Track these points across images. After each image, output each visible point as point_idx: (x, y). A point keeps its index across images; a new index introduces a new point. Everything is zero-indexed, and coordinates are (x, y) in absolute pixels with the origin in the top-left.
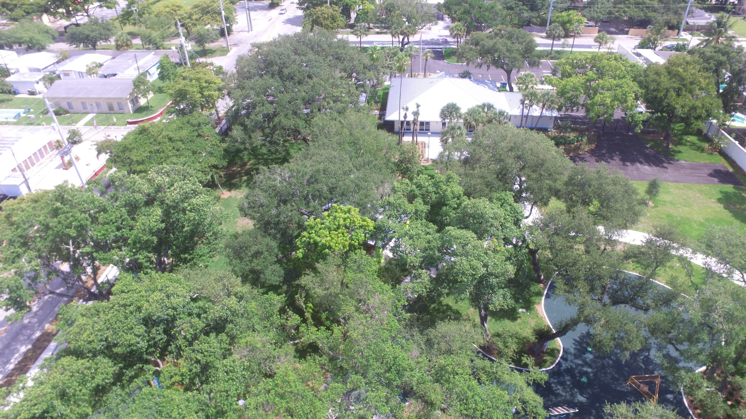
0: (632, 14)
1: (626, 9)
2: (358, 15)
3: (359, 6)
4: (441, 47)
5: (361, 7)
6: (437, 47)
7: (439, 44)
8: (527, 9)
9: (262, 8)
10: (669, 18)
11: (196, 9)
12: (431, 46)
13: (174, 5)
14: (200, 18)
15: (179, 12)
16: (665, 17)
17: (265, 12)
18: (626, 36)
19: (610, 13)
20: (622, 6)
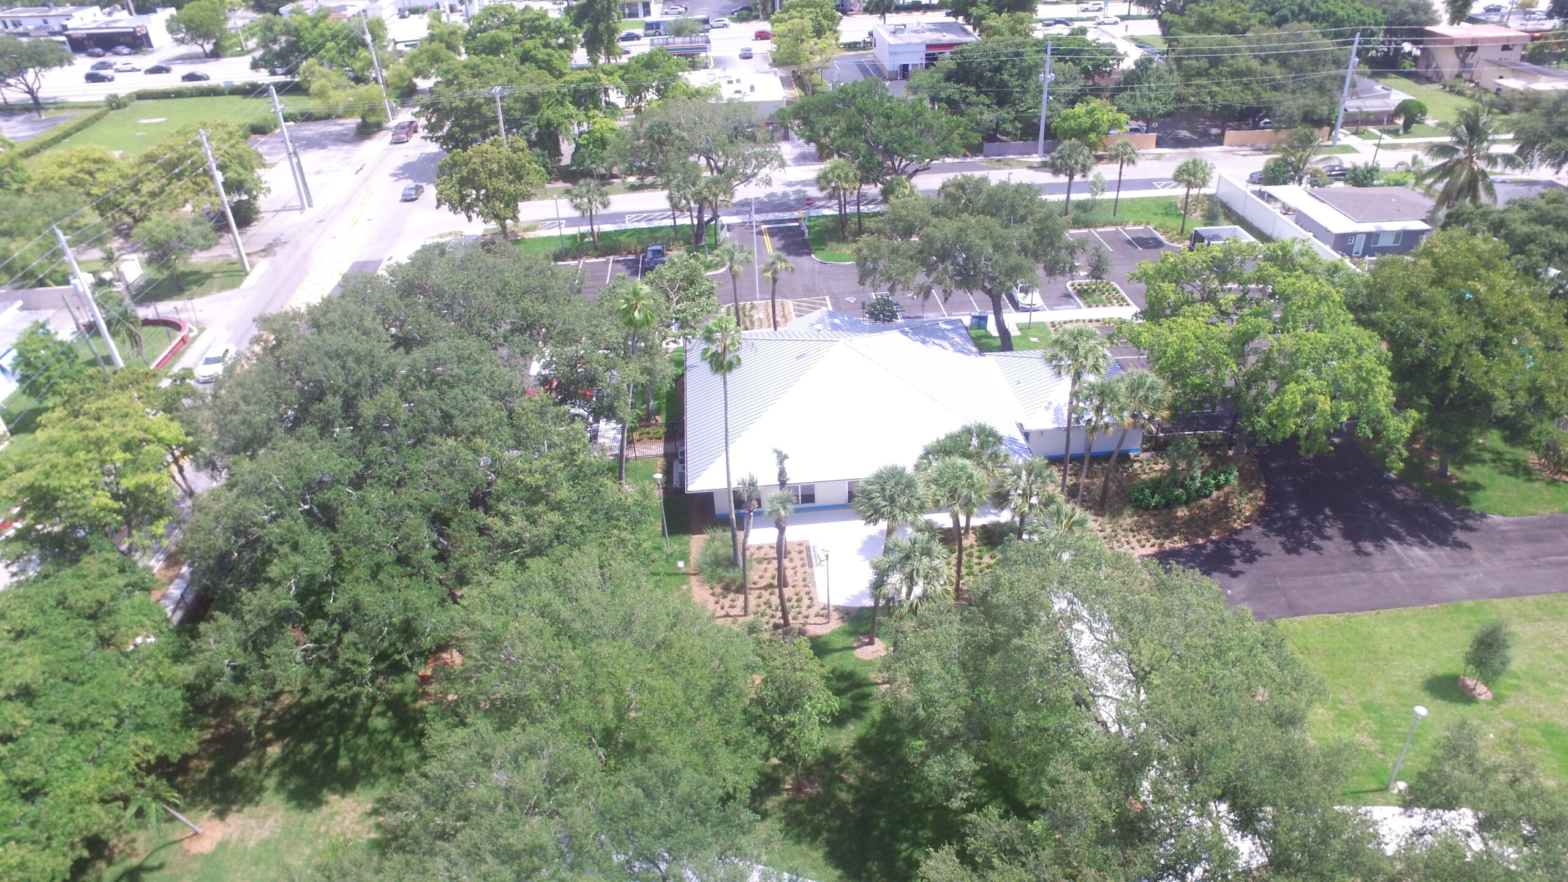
0: (1229, 98)
1: (1215, 88)
2: (578, 147)
3: (579, 124)
4: (796, 214)
5: (585, 127)
6: (786, 215)
7: (790, 209)
8: (987, 101)
9: (341, 139)
10: (1310, 102)
11: (150, 167)
12: (771, 216)
13: (86, 159)
14: (162, 191)
15: (100, 176)
16: (1301, 101)
17: (347, 147)
18: (1218, 148)
19: (1180, 99)
20: (1203, 81)
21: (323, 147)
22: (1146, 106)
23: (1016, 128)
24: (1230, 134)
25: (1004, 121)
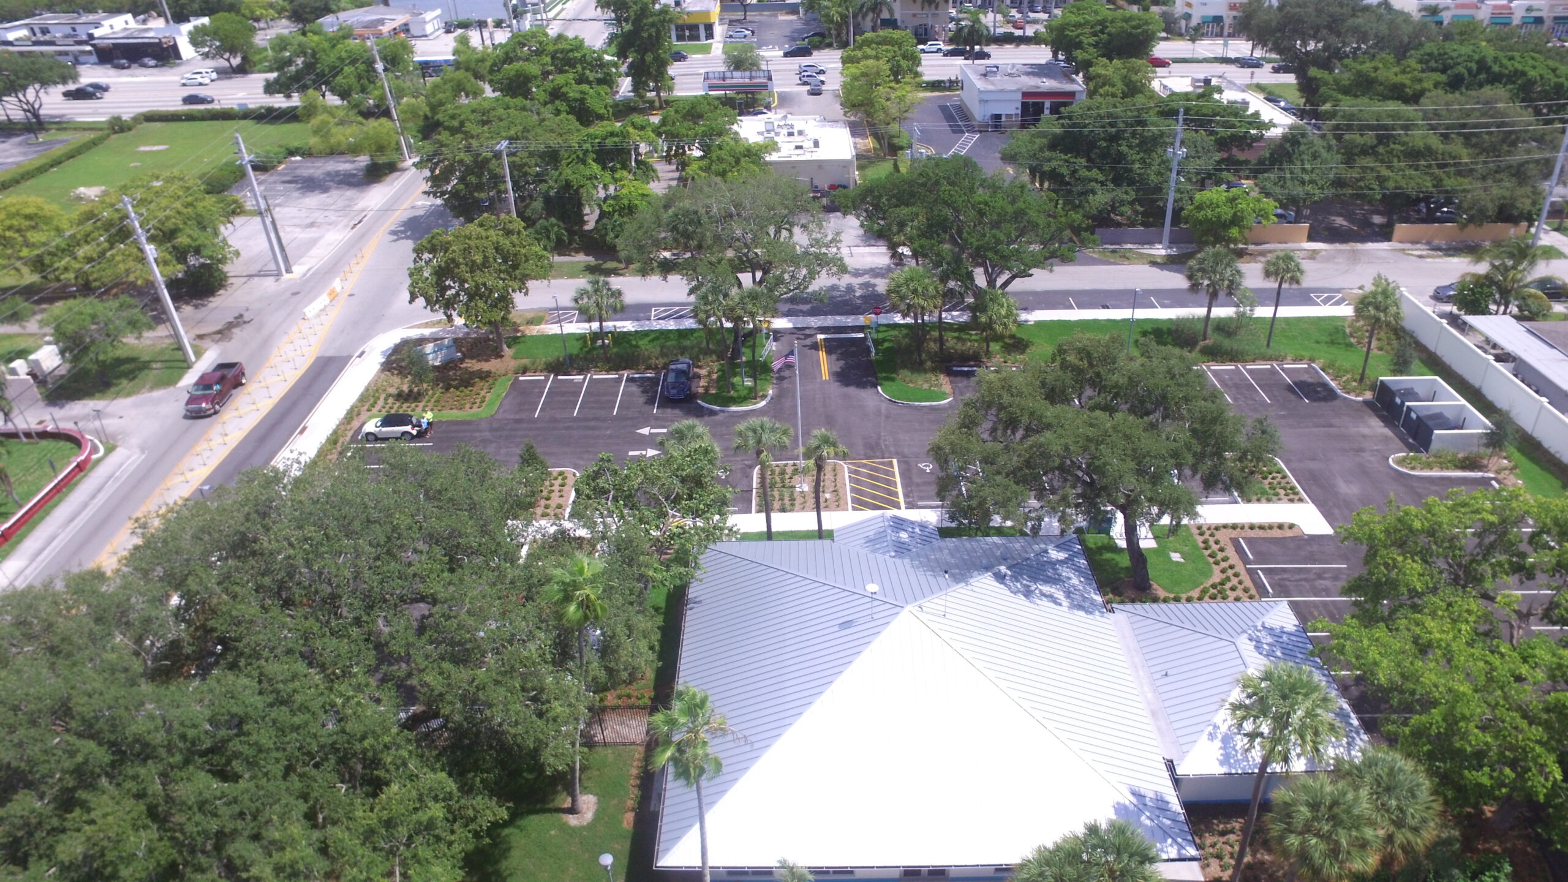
0: (1403, 184)
7: (855, 311)
12: (830, 321)
16: (1495, 191)
17: (350, 193)
18: (1385, 245)
19: (1339, 183)
21: (325, 190)
22: (1299, 191)
23: (1136, 212)
24: (1401, 229)
25: (1122, 203)
